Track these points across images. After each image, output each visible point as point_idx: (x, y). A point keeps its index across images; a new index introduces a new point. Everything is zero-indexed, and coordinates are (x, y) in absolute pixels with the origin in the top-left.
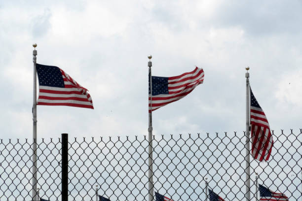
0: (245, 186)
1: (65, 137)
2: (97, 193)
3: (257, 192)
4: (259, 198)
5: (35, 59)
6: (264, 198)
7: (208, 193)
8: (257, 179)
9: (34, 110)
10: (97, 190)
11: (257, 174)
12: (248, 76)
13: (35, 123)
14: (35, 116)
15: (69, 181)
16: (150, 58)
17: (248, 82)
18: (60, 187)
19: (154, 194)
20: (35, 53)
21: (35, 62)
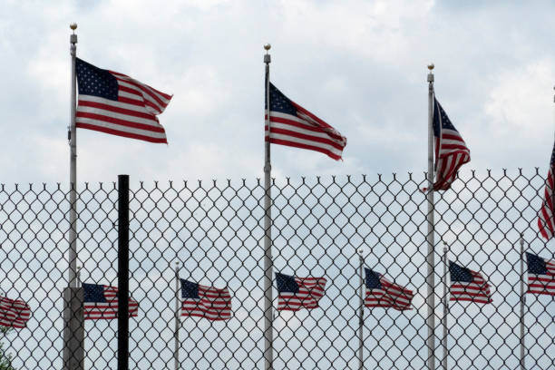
0: (426, 263)
1: (124, 181)
2: (177, 275)
3: (445, 274)
4: (449, 283)
5: (74, 49)
6: (457, 283)
7: (364, 276)
8: (446, 252)
9: (72, 135)
10: (178, 270)
11: (445, 244)
12: (431, 79)
13: (74, 157)
14: (73, 146)
15: (130, 255)
16: (268, 48)
17: (431, 89)
18: (116, 265)
19: (274, 277)
20: (74, 40)
21: (74, 55)
